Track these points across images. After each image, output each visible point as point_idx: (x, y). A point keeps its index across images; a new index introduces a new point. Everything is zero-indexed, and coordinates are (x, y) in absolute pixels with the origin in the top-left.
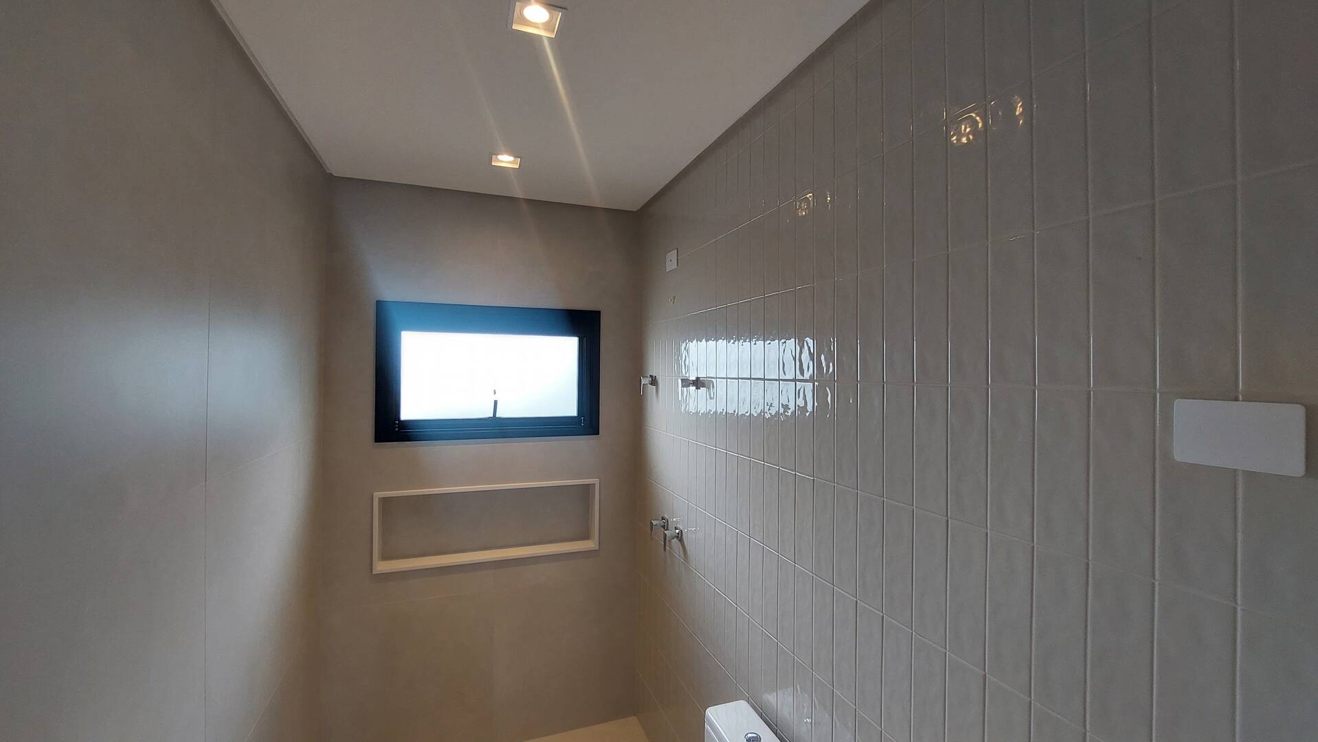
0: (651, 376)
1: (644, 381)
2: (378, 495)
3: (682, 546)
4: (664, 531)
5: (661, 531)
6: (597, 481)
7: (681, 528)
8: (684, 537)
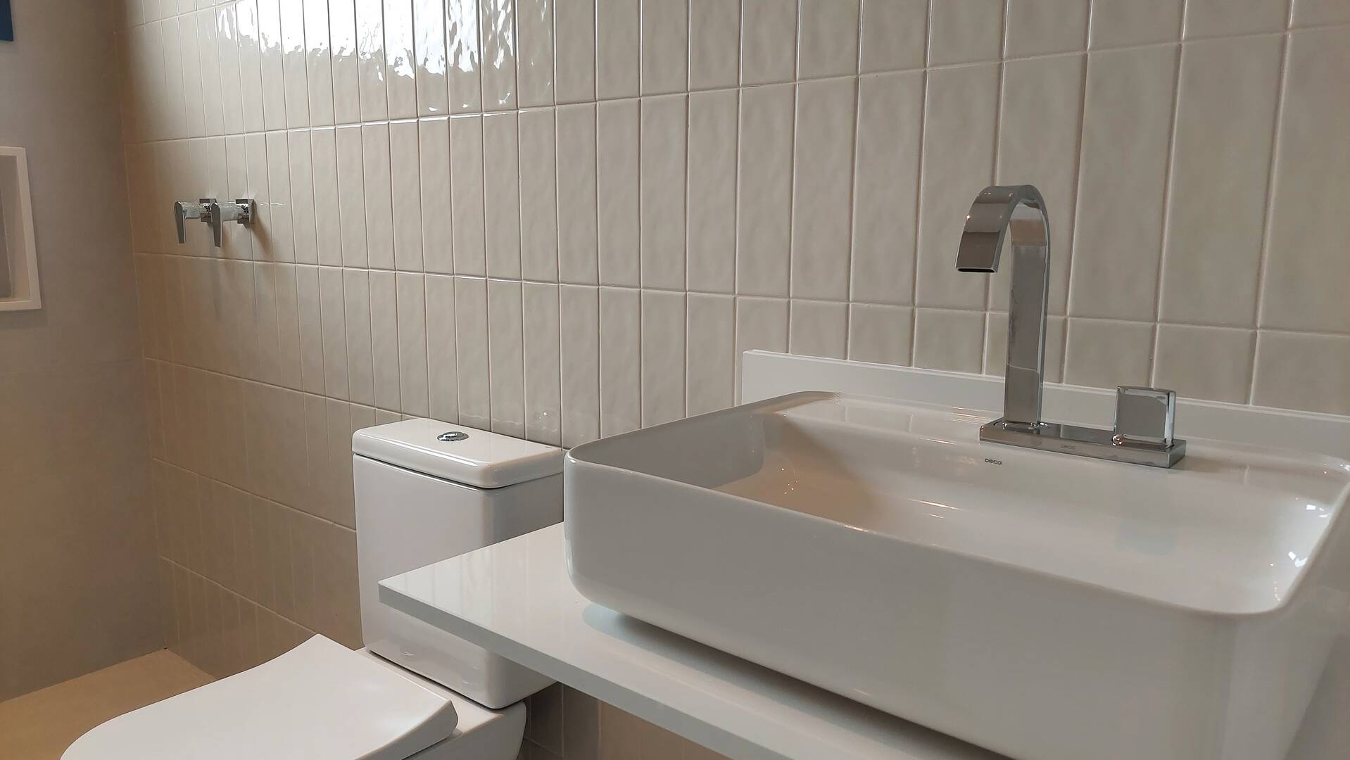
3: (255, 233)
4: (209, 223)
5: (200, 231)
6: (19, 153)
7: (251, 197)
8: (262, 214)
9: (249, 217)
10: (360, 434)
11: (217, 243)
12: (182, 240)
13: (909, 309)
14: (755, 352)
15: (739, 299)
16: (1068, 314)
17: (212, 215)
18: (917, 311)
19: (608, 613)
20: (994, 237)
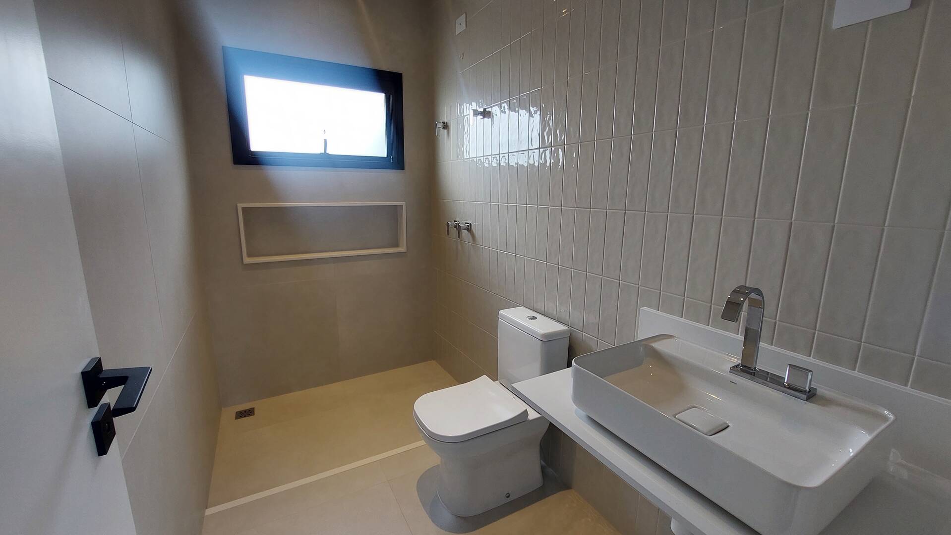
0: (444, 123)
1: (439, 125)
2: (240, 206)
3: (471, 234)
4: (457, 229)
5: (454, 231)
6: (404, 204)
7: (470, 222)
8: (473, 227)
9: (469, 229)
10: (501, 312)
11: (459, 237)
12: (448, 234)
13: (709, 305)
14: (645, 308)
15: (640, 287)
16: (777, 320)
17: (458, 227)
18: (712, 306)
19: (583, 413)
20: (739, 305)
